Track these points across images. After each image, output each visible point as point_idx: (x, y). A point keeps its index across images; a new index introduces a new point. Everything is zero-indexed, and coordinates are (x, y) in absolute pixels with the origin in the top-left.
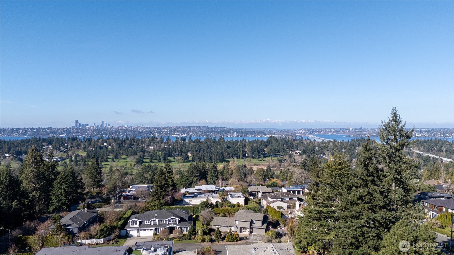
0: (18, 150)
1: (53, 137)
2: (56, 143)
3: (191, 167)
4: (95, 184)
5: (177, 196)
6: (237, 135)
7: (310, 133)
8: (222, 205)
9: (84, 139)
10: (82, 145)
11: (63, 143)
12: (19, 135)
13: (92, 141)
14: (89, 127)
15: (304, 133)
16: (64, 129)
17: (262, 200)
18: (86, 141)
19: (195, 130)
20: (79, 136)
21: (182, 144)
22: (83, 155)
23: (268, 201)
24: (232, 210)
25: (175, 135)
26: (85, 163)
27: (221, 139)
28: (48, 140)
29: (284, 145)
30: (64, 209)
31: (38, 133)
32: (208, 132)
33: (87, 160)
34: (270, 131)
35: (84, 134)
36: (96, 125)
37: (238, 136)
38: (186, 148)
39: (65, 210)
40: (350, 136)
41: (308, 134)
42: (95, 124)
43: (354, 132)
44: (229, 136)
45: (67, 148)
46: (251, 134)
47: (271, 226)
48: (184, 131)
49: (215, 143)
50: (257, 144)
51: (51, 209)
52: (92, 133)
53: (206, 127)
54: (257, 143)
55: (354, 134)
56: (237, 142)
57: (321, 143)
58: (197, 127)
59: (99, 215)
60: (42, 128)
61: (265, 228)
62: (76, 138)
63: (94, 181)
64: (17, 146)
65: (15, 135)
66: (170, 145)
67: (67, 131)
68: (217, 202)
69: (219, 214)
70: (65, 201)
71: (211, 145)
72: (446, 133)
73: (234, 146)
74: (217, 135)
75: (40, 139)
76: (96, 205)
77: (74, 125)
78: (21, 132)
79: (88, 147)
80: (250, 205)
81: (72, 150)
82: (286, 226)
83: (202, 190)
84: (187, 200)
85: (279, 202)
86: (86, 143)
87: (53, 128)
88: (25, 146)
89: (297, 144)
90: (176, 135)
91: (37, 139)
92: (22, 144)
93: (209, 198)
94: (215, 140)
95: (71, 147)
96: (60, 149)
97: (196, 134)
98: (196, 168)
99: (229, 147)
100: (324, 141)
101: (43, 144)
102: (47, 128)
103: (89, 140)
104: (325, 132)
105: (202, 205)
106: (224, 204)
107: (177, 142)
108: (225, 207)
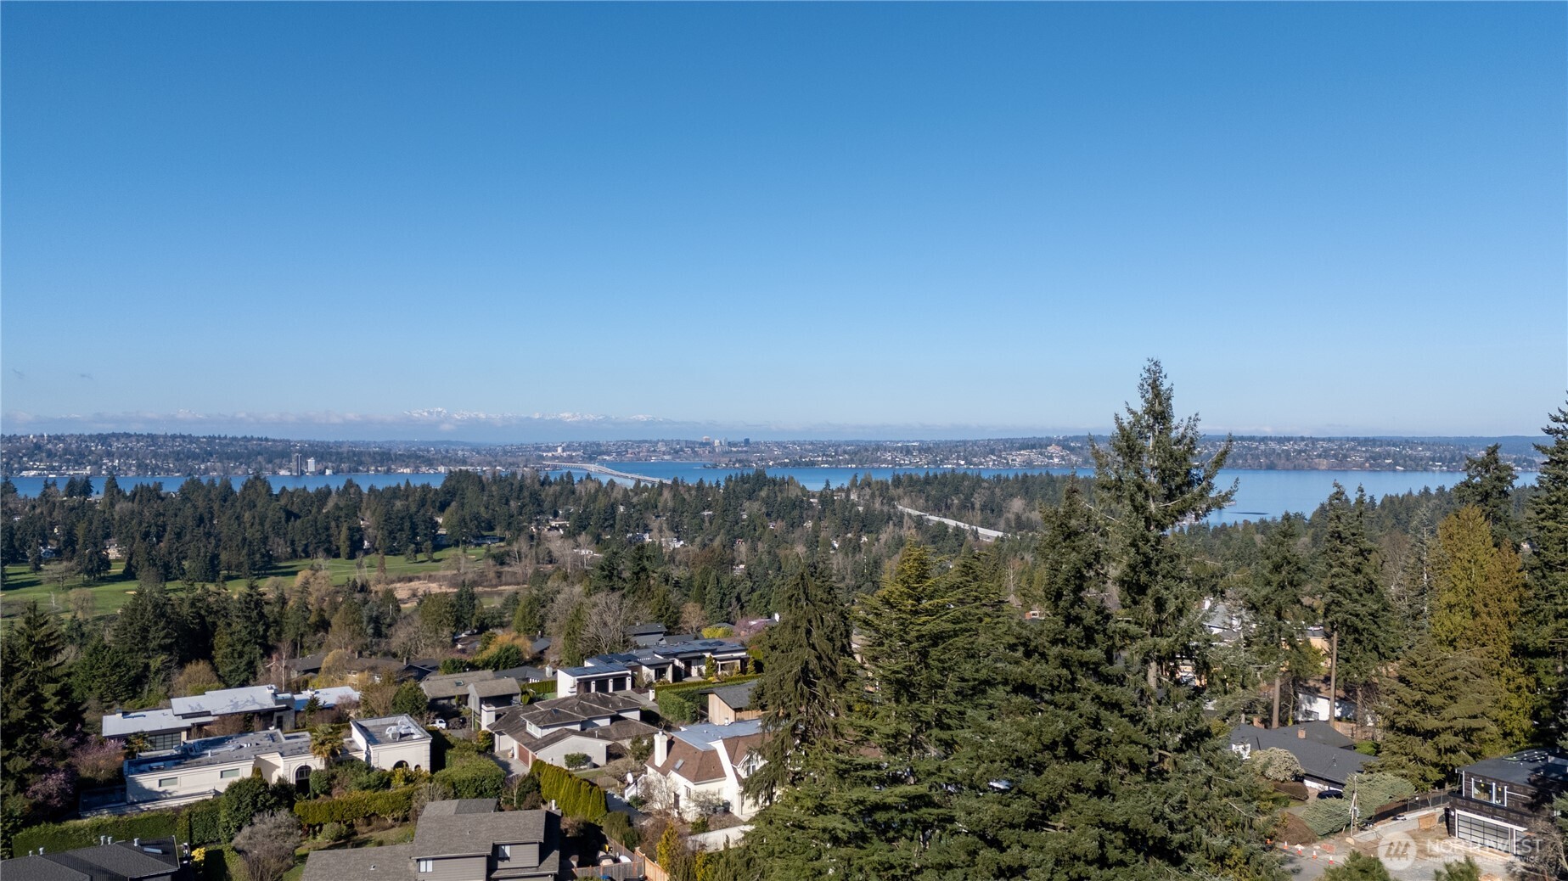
3: (135, 610)
5: (95, 763)
6: (320, 467)
7: (591, 458)
8: (329, 782)
15: (570, 459)
17: (500, 734)
19: (131, 449)
21: (72, 509)
23: (526, 741)
24: (380, 799)
25: (33, 469)
27: (256, 483)
29: (507, 503)
32: (195, 457)
34: (447, 451)
37: (325, 472)
38: (95, 523)
40: (715, 466)
41: (584, 460)
43: (727, 453)
44: (283, 472)
46: (374, 462)
47: (577, 857)
48: (82, 455)
49: (228, 504)
50: (407, 499)
53: (183, 437)
54: (408, 497)
55: (727, 460)
56: (323, 495)
57: (631, 490)
58: (139, 437)
61: (556, 871)
66: (14, 513)
68: (303, 771)
69: (321, 825)
71: (212, 507)
72: (970, 454)
73: (314, 510)
74: (234, 468)
80: (459, 767)
82: (637, 849)
83: (208, 714)
84: (149, 781)
85: (574, 739)
89: (553, 498)
90: (43, 469)
93: (263, 757)
94: (228, 488)
97: (139, 466)
98: (163, 615)
99: (290, 515)
100: (642, 484)
104: (639, 453)
105: (233, 797)
106: (340, 778)
107: (47, 502)
108: (349, 793)
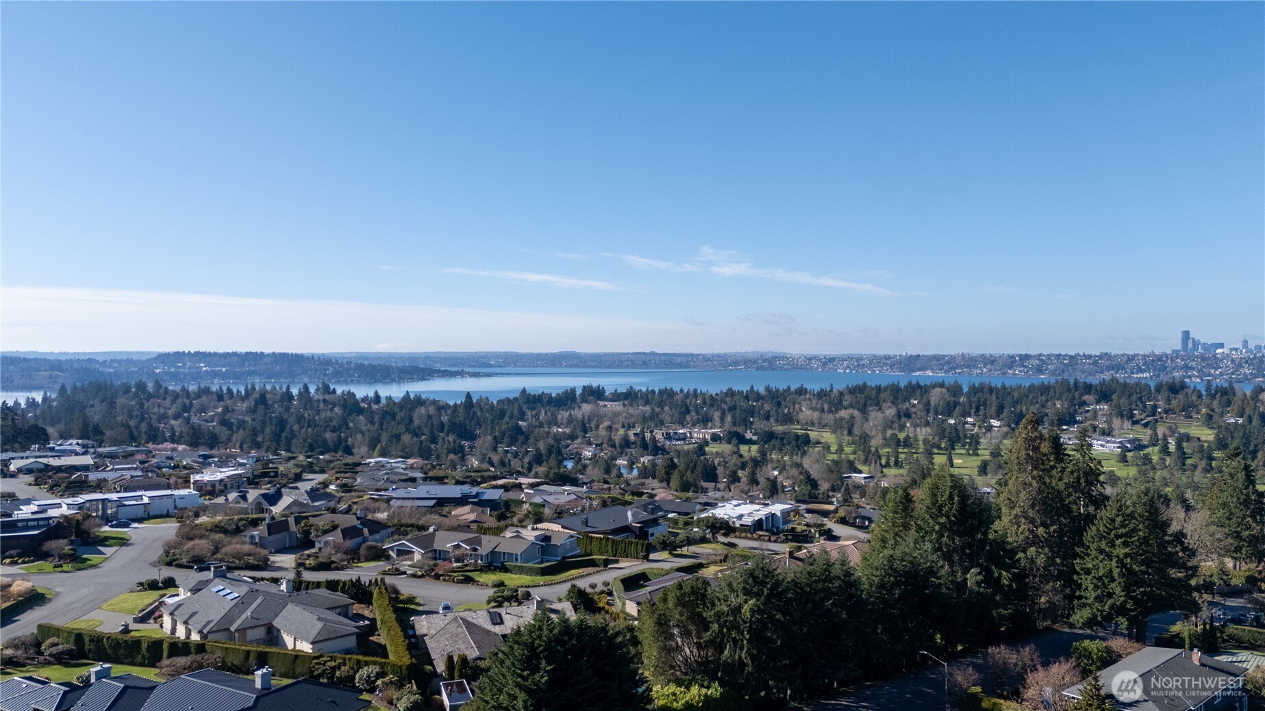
0: (1022, 411)
1: (1114, 379)
2: (1120, 397)
4: (1241, 548)
9: (1208, 389)
10: (1200, 407)
11: (1140, 399)
12: (1028, 372)
13: (1234, 394)
14: (1226, 351)
16: (1148, 356)
18: (1213, 397)
20: (1194, 379)
22: (1203, 438)
26: (1211, 465)
28: (1099, 388)
30: (1121, 626)
31: (1074, 369)
33: (1217, 454)
35: (1209, 375)
36: (1251, 345)
39: (1125, 631)
42: (1245, 343)
45: (1154, 413)
51: (1081, 616)
52: (1237, 371)
59: (1249, 687)
60: (1084, 355)
62: (1183, 386)
63: (1237, 536)
64: (1017, 402)
65: (1017, 372)
67: (1157, 362)
70: (1125, 602)
75: (1076, 384)
76: (1241, 634)
77: (1178, 347)
78: (1032, 365)
79: (1222, 414)
81: (1170, 419)
86: (1215, 403)
87: (1116, 356)
88: (1037, 403)
91: (1069, 385)
92: (1030, 398)
95: (1166, 411)
96: (1131, 416)
101: (1086, 398)
102: (1098, 354)
103: (1225, 394)
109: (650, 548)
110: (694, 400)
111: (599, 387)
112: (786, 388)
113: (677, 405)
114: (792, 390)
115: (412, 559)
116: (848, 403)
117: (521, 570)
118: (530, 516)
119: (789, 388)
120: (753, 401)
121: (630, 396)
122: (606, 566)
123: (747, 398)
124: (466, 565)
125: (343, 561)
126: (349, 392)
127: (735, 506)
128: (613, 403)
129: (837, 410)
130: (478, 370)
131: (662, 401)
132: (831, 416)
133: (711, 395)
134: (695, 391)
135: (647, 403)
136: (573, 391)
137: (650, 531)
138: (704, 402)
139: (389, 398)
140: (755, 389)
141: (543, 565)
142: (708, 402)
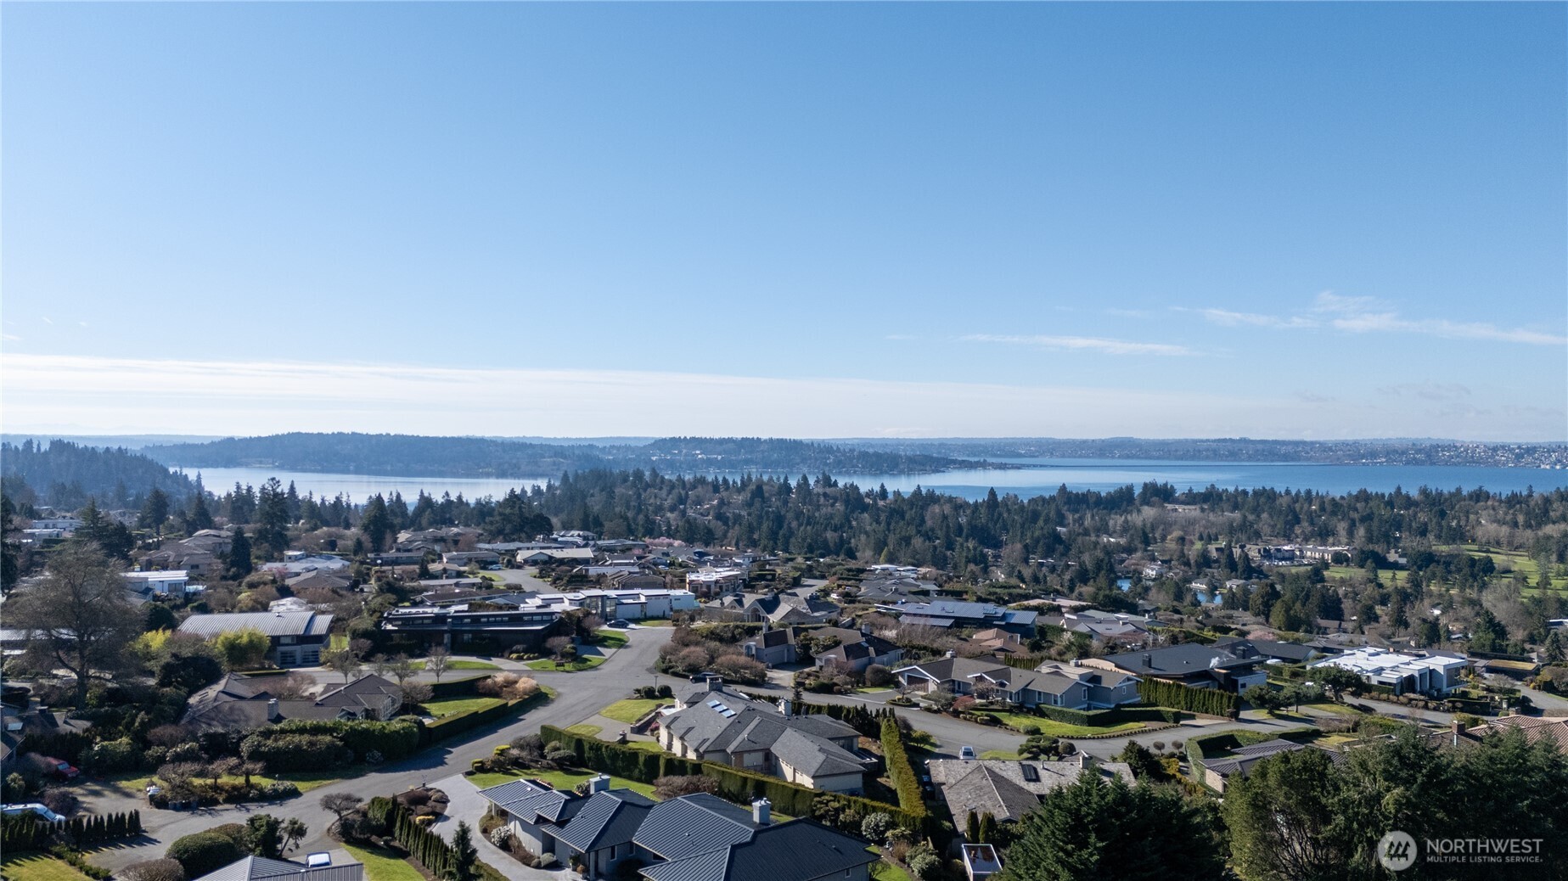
109: (1240, 704)
110: (1306, 506)
111: (1166, 485)
112: (1453, 490)
113: (1281, 511)
114: (1465, 493)
115: (925, 689)
116: (1558, 514)
117: (1062, 717)
118: (1074, 648)
119: (1459, 490)
120: (1401, 509)
121: (1210, 498)
122: (1177, 721)
123: (1390, 504)
124: (992, 703)
125: (847, 684)
126: (852, 485)
127: (1370, 655)
128: (1186, 507)
129: (1539, 525)
130: (1004, 460)
131: (1258, 505)
132: (1529, 533)
133: (1333, 499)
134: (1309, 492)
135: (1235, 507)
136: (1130, 489)
137: (1241, 680)
138: (1322, 509)
139: (897, 494)
140: (1404, 492)
141: (1091, 713)
142: (1328, 507)
